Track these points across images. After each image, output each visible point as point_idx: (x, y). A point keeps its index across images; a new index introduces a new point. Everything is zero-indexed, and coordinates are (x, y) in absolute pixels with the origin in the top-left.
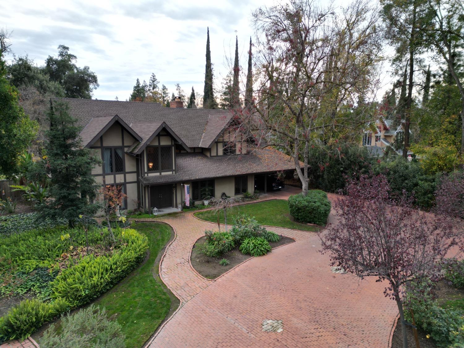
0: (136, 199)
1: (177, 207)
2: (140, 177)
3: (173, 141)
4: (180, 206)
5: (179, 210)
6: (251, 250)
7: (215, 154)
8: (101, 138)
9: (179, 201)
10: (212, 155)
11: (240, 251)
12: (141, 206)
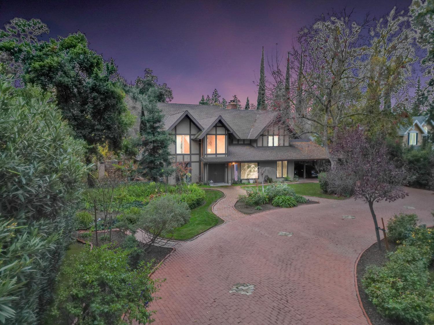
0: (198, 175)
1: (228, 183)
2: (202, 157)
3: (227, 131)
4: (230, 181)
5: (230, 184)
6: (281, 203)
7: (261, 145)
8: (175, 127)
9: (230, 178)
10: (258, 145)
11: (272, 204)
12: (202, 180)
